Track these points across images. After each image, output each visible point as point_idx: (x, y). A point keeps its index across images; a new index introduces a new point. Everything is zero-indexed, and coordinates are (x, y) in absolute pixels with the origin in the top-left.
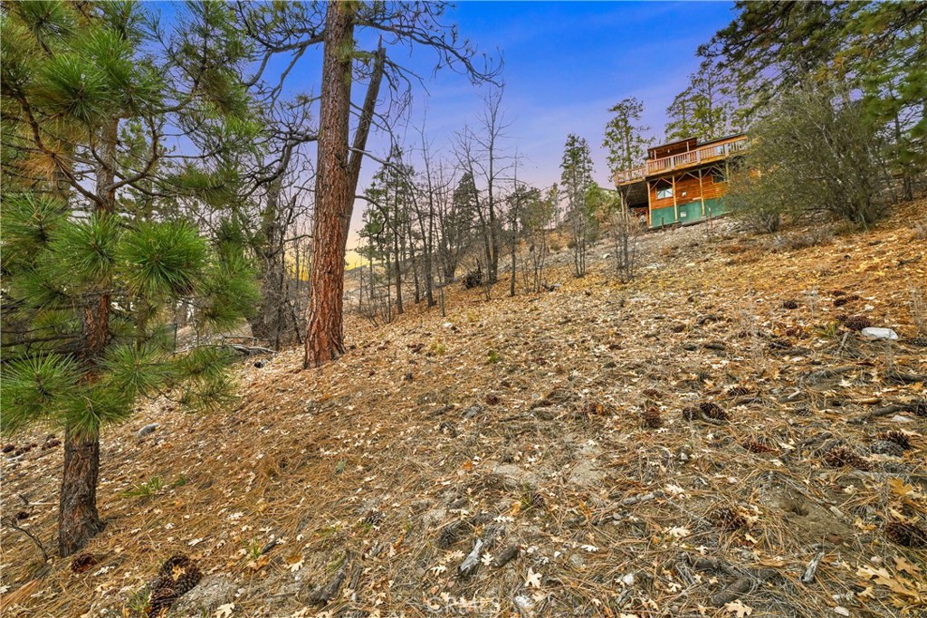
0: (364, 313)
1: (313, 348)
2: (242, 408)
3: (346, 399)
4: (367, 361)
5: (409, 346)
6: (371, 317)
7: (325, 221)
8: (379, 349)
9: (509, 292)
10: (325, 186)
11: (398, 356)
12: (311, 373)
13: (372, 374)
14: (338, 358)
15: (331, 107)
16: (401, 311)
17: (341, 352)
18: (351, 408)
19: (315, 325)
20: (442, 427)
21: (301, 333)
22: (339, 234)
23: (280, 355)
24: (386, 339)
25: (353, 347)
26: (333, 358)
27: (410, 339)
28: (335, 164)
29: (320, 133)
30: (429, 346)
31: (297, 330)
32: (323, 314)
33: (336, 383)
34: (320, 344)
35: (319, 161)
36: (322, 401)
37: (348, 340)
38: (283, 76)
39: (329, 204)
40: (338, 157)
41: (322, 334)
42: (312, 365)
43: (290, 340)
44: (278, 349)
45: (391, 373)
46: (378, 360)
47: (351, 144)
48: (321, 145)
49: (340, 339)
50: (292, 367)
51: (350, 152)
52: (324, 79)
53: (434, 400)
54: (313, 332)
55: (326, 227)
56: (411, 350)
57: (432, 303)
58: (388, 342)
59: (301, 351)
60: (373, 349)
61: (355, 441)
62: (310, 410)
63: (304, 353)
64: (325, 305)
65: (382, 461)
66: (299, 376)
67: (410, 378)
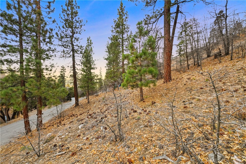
0: (178, 70)
1: (165, 79)
2: (154, 89)
3: (172, 88)
4: (177, 82)
5: (187, 78)
6: (179, 71)
7: (166, 54)
8: (180, 79)
9: (230, 59)
10: (166, 47)
11: (184, 80)
12: (165, 84)
13: (177, 84)
14: (170, 81)
15: (166, 29)
16: (189, 69)
17: (171, 80)
18: (173, 89)
19: (165, 75)
20: (189, 92)
21: (162, 76)
22: (169, 56)
23: (159, 81)
24: (182, 77)
25: (174, 79)
26: (169, 81)
27: (188, 77)
28: (168, 41)
29: (164, 36)
30: (192, 78)
31: (161, 76)
32: (167, 73)
33: (170, 86)
34: (167, 79)
35: (164, 42)
36: (168, 88)
37: (173, 77)
38: (156, 25)
39: (167, 50)
40: (168, 40)
41: (167, 77)
42: (165, 83)
43: (160, 78)
44: (158, 80)
45: (181, 84)
46: (179, 81)
47: (171, 35)
48: (164, 38)
49: (171, 78)
50: (161, 83)
51: (171, 37)
52: (164, 24)
53: (189, 88)
54: (165, 76)
55: (167, 55)
56: (187, 79)
57: (199, 66)
58: (182, 78)
59: (163, 80)
60: (179, 79)
61: (173, 93)
62: (166, 90)
63: (163, 81)
64: (167, 71)
65: (177, 96)
66: (163, 85)
67: (185, 85)
